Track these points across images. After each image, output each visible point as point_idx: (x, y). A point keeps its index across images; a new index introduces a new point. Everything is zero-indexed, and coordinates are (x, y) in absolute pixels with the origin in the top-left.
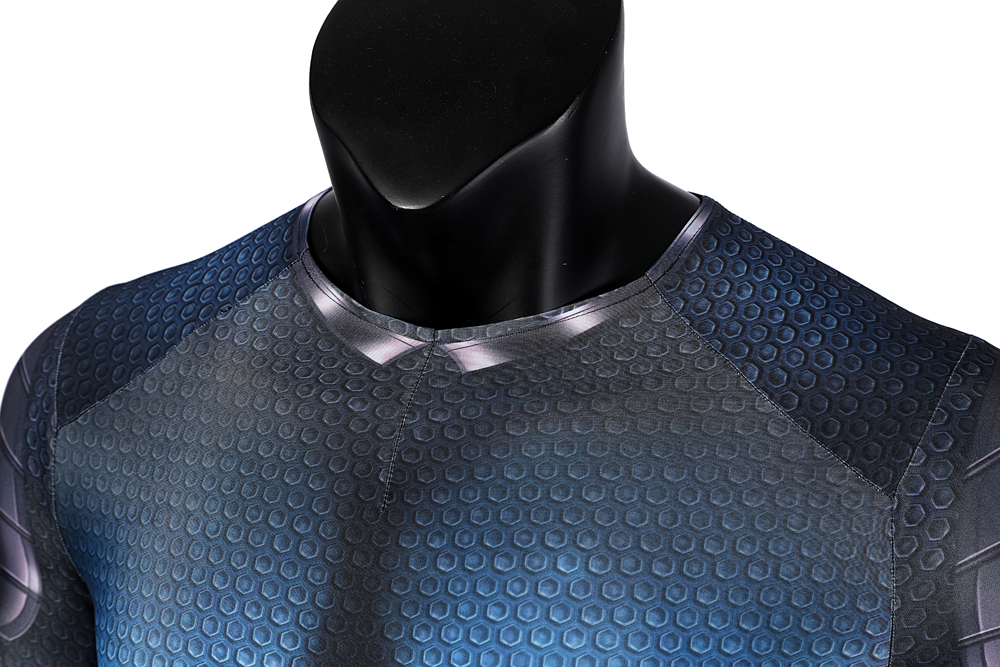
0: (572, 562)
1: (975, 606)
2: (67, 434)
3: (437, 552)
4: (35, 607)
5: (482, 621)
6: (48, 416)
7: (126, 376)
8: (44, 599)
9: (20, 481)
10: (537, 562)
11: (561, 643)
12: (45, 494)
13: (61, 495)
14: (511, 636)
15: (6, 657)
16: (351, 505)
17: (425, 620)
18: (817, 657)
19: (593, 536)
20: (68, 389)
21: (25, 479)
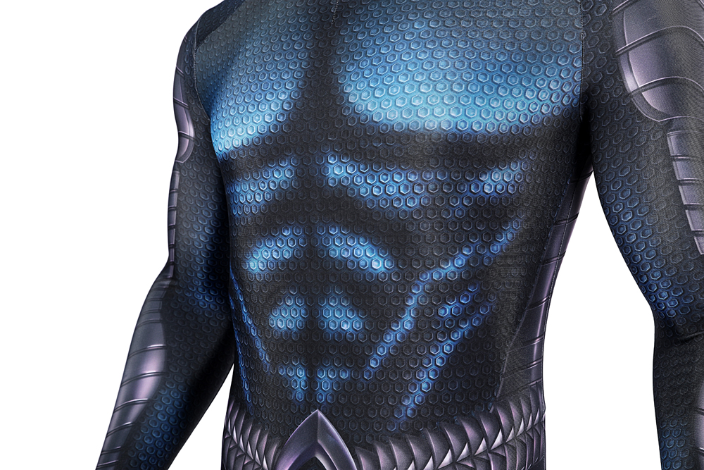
0: (421, 23)
1: (623, 31)
2: (200, 50)
3: (357, 33)
4: (192, 144)
5: (379, 55)
6: (192, 45)
7: (225, 19)
8: (196, 139)
9: (183, 80)
10: (404, 26)
11: (416, 57)
12: (192, 81)
13: (198, 78)
14: (392, 58)
15: (182, 170)
16: (318, 24)
17: (352, 61)
18: (545, 64)
19: (432, 13)
20: (201, 32)
21: (184, 79)
